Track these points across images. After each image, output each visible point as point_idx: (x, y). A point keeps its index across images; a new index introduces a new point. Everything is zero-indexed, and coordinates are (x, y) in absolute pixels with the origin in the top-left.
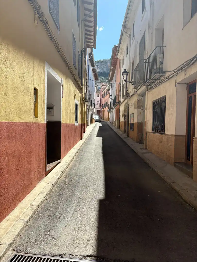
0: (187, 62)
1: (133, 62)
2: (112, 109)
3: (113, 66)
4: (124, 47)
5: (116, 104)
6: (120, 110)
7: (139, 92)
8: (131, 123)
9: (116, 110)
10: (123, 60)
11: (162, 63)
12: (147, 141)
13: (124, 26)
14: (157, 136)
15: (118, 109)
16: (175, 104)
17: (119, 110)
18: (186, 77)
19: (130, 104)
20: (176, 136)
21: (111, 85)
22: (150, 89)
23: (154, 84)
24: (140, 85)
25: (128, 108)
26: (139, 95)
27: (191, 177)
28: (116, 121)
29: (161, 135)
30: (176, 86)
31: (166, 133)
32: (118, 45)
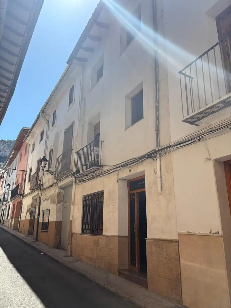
0: (132, 160)
1: (52, 149)
2: (5, 203)
3: (15, 150)
4: (37, 132)
5: (17, 196)
6: (22, 204)
7: (60, 184)
8: (44, 222)
9: (14, 205)
10: (34, 145)
11: (98, 157)
12: (74, 245)
13: (43, 111)
14: (90, 238)
15: (18, 203)
16: (117, 201)
17: (20, 204)
18: (131, 173)
19: (43, 197)
20: (119, 237)
21: (7, 171)
22: (80, 182)
23: (86, 177)
24: (64, 177)
25: (40, 203)
26: (60, 188)
27: (146, 287)
28: (12, 219)
29: (97, 237)
30: (118, 181)
31: (104, 233)
32: (30, 128)
